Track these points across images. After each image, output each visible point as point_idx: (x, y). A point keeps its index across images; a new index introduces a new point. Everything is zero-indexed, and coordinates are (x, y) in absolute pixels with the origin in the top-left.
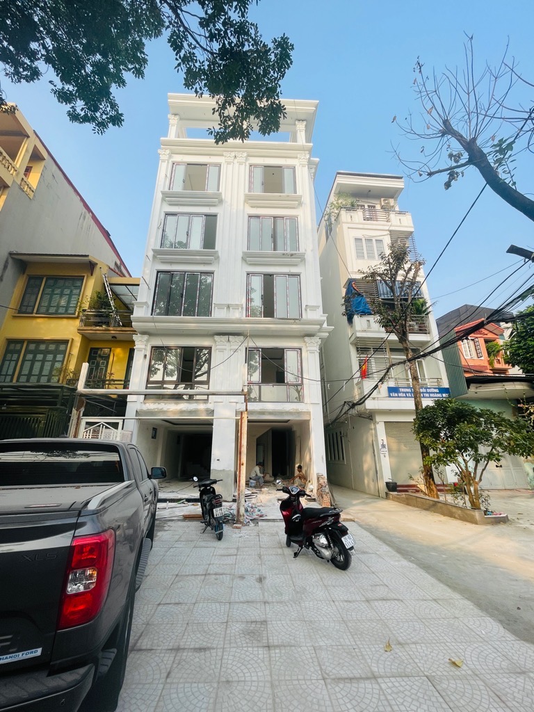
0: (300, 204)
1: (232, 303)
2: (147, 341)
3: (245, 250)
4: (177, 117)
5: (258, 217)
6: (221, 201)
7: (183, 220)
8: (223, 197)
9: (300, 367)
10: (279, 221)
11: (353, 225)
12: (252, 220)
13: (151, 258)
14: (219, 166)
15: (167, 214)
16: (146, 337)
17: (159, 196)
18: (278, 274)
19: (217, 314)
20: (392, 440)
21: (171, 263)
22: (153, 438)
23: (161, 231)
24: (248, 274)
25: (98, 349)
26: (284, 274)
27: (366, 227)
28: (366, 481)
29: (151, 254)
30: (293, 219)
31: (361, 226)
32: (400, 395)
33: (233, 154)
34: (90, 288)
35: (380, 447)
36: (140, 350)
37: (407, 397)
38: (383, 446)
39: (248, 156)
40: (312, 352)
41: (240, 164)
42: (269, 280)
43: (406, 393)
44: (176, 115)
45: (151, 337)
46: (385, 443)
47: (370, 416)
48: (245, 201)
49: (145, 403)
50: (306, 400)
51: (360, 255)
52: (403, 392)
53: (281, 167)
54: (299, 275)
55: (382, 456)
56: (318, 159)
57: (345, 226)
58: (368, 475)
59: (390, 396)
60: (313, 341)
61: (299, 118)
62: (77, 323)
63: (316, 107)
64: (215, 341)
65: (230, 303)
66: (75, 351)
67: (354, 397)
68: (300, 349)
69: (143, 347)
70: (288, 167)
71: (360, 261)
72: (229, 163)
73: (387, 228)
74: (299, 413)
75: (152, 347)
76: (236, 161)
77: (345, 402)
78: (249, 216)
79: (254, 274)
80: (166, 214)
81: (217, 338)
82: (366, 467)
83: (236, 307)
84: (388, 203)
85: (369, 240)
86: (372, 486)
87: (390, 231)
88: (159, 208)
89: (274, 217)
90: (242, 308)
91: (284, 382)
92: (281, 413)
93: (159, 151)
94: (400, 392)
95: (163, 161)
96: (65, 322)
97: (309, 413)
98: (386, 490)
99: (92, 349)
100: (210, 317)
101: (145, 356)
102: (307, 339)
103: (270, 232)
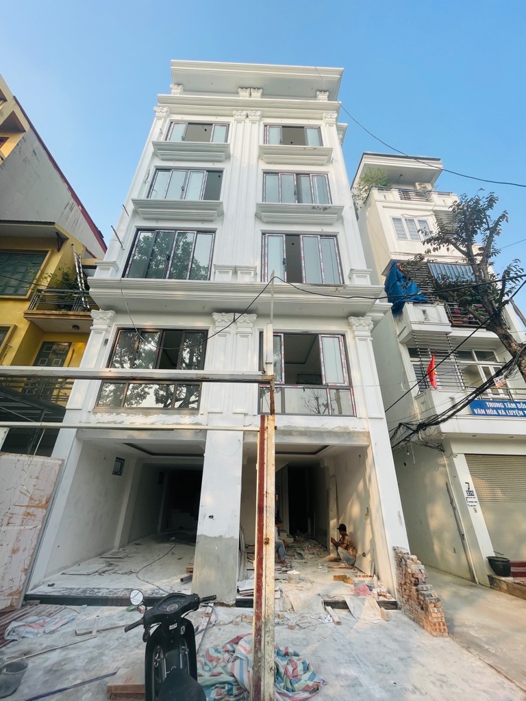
0: (330, 161)
1: (241, 265)
2: (112, 319)
3: (260, 201)
4: (181, 87)
5: (276, 173)
6: (228, 157)
7: (179, 177)
8: (231, 152)
9: (344, 361)
10: (304, 180)
11: (388, 204)
12: (268, 177)
13: (130, 213)
14: (227, 125)
15: (159, 169)
16: (110, 313)
17: (151, 149)
18: (305, 234)
19: (217, 278)
20: (482, 483)
21: (157, 220)
22: (115, 473)
23: (148, 185)
24: (264, 234)
25: (53, 343)
26: (315, 234)
27: (404, 206)
28: (437, 548)
29: (131, 207)
30: (323, 177)
31: (399, 205)
32: (489, 412)
33: (245, 113)
34: (53, 265)
35: (466, 495)
36: (99, 332)
37: (499, 415)
38: (470, 493)
39: (263, 117)
40: (363, 339)
41: (253, 122)
42: (292, 241)
43: (497, 409)
44: (179, 85)
45: (119, 315)
46: (472, 488)
47: (441, 446)
48: (259, 157)
49: (95, 413)
50: (361, 411)
51: (401, 236)
52: (493, 408)
53: (303, 127)
54: (336, 236)
55: (471, 509)
56: (346, 124)
57: (379, 205)
58: (441, 540)
59: (474, 414)
60: (362, 322)
61: (321, 89)
62: (27, 305)
63: (341, 75)
64: (214, 322)
65: (237, 264)
66: (17, 342)
67: (415, 416)
68: (343, 335)
69: (105, 327)
70: (312, 127)
71: (402, 242)
72: (239, 122)
73: (431, 208)
74: (349, 434)
75: (119, 329)
76: (247, 120)
77: (400, 424)
78: (264, 173)
79: (272, 233)
80: (157, 169)
81: (216, 316)
82: (433, 523)
83: (247, 270)
84: (425, 187)
85: (410, 221)
86: (451, 557)
87: (434, 211)
88: (147, 161)
89: (297, 174)
90: (255, 271)
91: (321, 383)
92: (320, 433)
93: (155, 108)
94: (489, 408)
95: (159, 118)
96: (10, 305)
97: (367, 435)
98: (487, 571)
99: (44, 343)
100: (208, 281)
101: (106, 341)
102: (352, 319)
103: (292, 190)
